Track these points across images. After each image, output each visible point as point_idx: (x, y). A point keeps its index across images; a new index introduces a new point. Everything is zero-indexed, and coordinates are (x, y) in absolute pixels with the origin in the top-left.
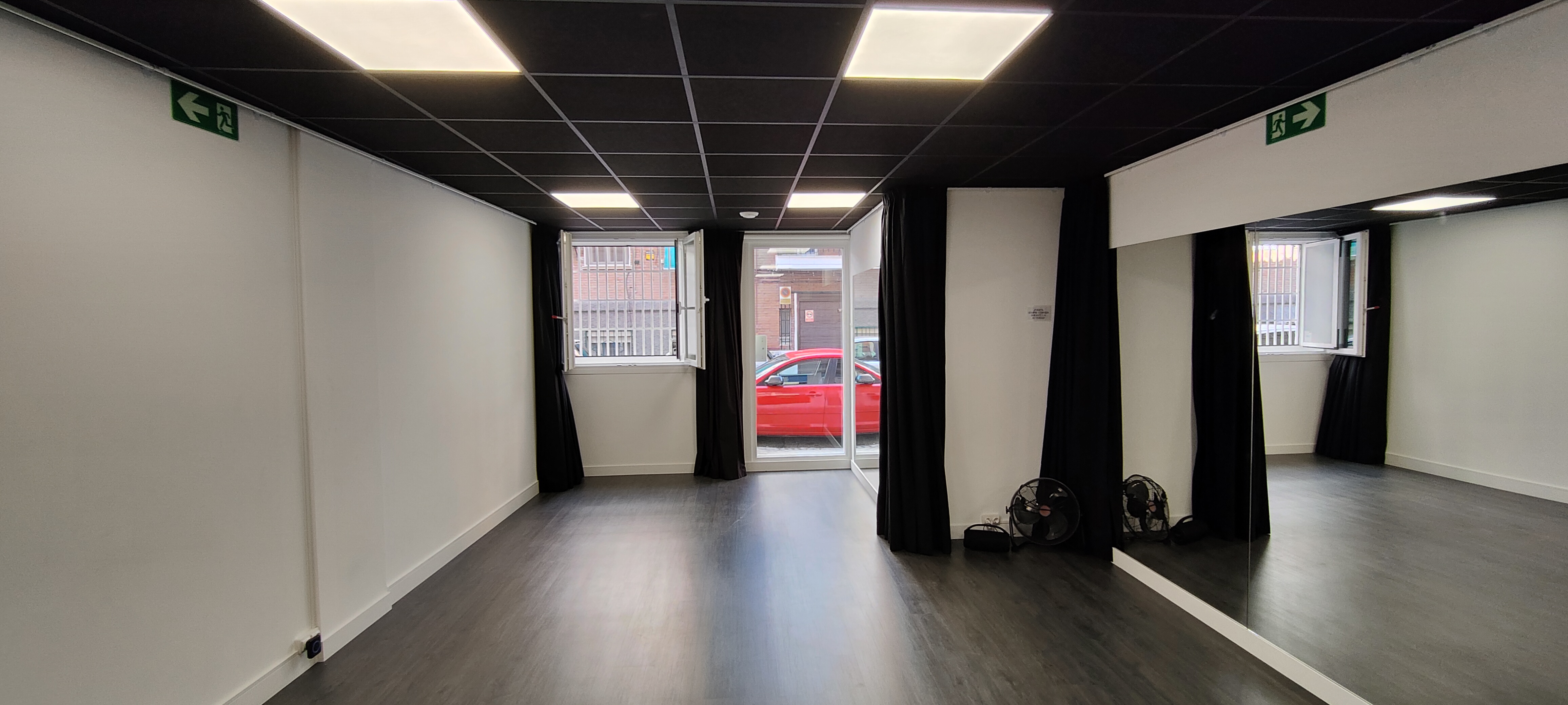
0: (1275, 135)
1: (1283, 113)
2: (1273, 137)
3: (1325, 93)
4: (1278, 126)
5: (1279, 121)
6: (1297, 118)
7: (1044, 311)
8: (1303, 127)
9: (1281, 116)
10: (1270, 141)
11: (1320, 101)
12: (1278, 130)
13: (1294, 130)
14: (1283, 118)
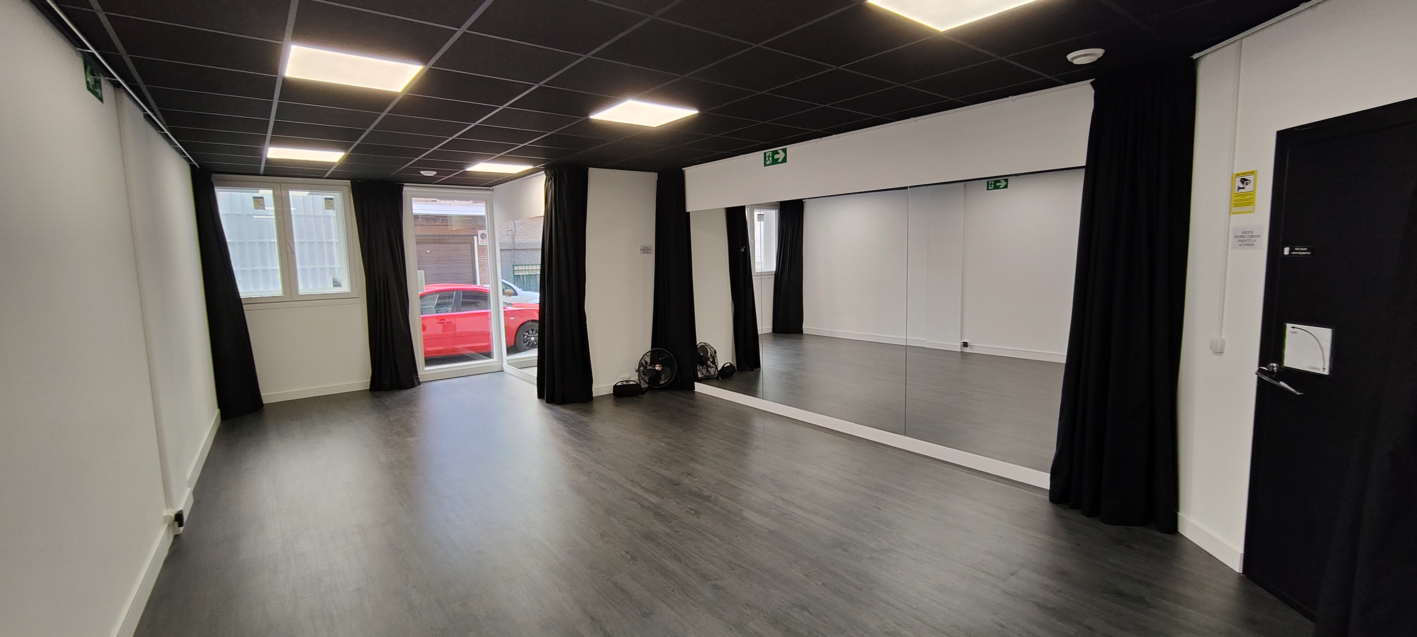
0: (768, 163)
1: (771, 153)
2: (767, 164)
3: (786, 148)
4: (769, 159)
5: (769, 156)
6: (776, 157)
7: (649, 248)
8: (779, 161)
9: (770, 154)
10: (765, 165)
11: (785, 151)
12: (769, 161)
13: (775, 162)
14: (771, 155)
